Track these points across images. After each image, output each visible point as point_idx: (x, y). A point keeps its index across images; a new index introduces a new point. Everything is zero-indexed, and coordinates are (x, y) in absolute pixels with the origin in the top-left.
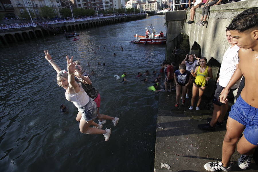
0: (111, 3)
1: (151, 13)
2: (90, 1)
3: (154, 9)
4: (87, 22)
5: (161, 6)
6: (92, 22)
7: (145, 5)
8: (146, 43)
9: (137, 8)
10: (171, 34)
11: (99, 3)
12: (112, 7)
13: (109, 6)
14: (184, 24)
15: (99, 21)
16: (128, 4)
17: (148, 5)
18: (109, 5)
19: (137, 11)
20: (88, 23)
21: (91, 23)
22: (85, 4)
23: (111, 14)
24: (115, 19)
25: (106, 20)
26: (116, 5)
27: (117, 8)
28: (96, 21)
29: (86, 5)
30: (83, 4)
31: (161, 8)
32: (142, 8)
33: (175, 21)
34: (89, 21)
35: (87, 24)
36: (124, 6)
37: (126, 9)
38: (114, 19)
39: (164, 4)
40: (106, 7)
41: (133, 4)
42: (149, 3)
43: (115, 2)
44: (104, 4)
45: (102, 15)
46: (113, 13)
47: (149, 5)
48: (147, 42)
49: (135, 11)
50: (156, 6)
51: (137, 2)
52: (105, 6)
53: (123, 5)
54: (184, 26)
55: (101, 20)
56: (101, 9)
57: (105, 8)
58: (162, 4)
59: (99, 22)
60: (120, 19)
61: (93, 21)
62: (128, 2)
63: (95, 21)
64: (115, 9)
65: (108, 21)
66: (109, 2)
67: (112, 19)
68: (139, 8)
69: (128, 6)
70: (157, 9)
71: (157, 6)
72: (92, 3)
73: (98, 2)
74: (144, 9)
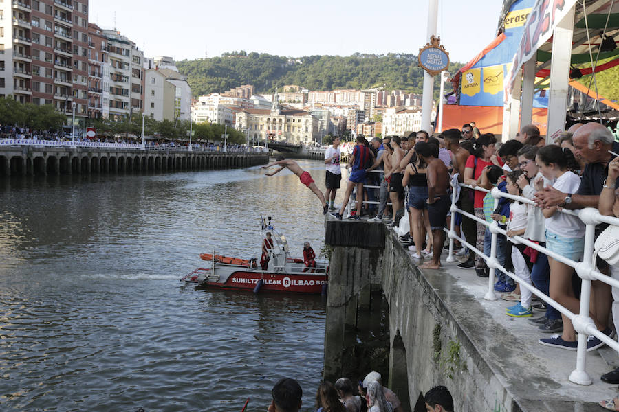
0: (137, 96)
1: (288, 151)
2: (49, 76)
3: (301, 135)
4: (19, 154)
5: (325, 127)
6: (45, 154)
7: (266, 120)
8: (259, 289)
9: (237, 126)
10: (339, 283)
11: (85, 90)
12: (137, 110)
13: (127, 104)
14: (380, 258)
15: (75, 155)
16: (204, 103)
17: (277, 120)
18: (125, 99)
19: (236, 138)
20: (25, 156)
21: (38, 159)
22: (25, 83)
23: (130, 136)
24: (144, 158)
25: (103, 155)
26: (153, 105)
27: (159, 118)
28: (62, 154)
29: (28, 86)
30: (15, 80)
31: (327, 136)
32: (256, 126)
33: (353, 249)
34: (29, 150)
35: (16, 160)
36: (187, 111)
37: (194, 124)
38: (141, 156)
39: (336, 123)
40: (111, 106)
41: (222, 109)
42: (282, 113)
43: (153, 93)
44: (107, 96)
45: (91, 134)
46: (138, 132)
47: (283, 120)
48: (262, 284)
49: (227, 136)
50: (307, 128)
51: (238, 102)
52: (111, 101)
53: (184, 109)
54: (379, 264)
55: (86, 154)
56: (90, 111)
57: (106, 111)
58: (330, 124)
59: (75, 159)
60: (164, 158)
61: (48, 154)
62: (202, 99)
63: (58, 153)
64: (150, 121)
65: (113, 158)
66: (127, 90)
67: (129, 155)
68: (244, 125)
69: (201, 111)
70: (310, 140)
71: (310, 129)
72: (58, 82)
73: (84, 84)
74: (264, 134)
